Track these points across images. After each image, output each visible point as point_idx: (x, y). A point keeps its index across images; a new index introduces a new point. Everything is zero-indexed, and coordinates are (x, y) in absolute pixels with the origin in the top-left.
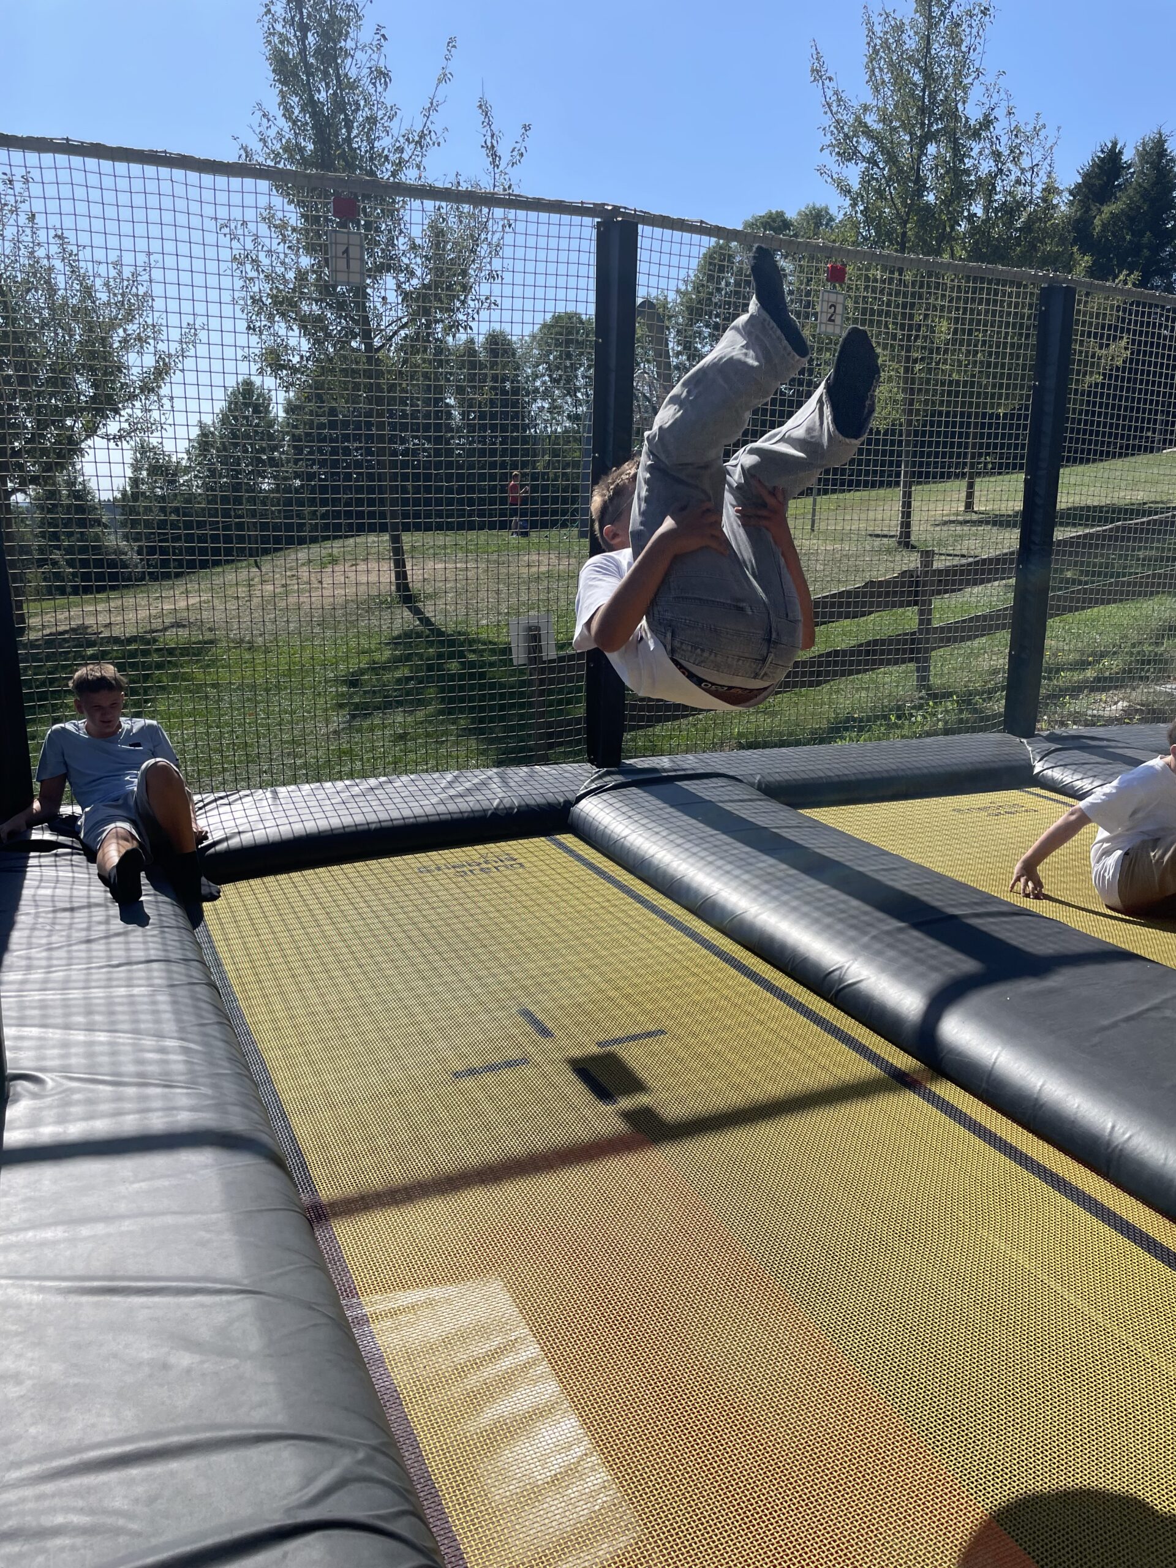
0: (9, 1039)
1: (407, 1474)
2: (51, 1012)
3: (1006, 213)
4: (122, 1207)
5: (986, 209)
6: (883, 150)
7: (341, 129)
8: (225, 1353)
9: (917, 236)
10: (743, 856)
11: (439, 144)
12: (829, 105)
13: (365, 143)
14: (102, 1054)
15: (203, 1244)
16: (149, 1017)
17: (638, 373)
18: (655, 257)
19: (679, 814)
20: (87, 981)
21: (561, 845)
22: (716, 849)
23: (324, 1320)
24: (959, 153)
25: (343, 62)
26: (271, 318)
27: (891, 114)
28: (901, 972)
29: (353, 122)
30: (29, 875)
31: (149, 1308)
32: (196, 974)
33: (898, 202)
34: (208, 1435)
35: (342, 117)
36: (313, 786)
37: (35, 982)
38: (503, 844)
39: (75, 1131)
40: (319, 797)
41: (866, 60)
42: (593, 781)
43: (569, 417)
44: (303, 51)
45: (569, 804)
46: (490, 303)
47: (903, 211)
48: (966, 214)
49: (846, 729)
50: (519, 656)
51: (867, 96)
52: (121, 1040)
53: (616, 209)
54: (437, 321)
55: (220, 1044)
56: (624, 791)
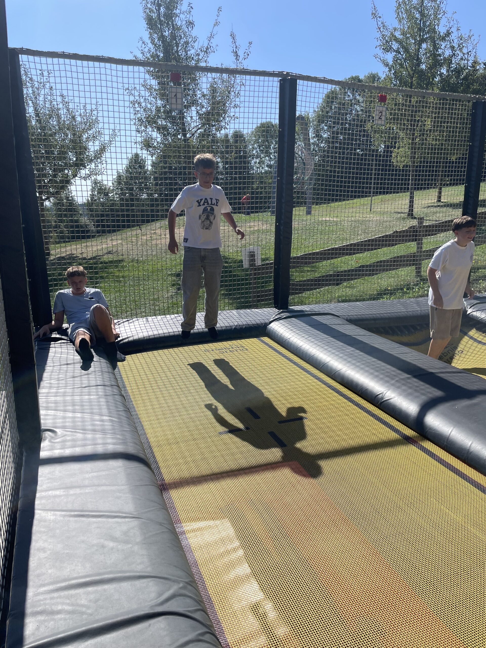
0: (42, 415)
1: (200, 594)
2: (59, 405)
3: (457, 72)
4: (87, 482)
5: (448, 71)
6: (403, 47)
7: (174, 47)
8: (126, 542)
9: (417, 83)
10: (340, 347)
11: (214, 52)
12: (379, 28)
13: (184, 53)
14: (79, 421)
15: (119, 498)
16: (97, 407)
17: (296, 146)
18: (304, 93)
19: (312, 329)
20: (73, 393)
21: (263, 342)
22: (328, 344)
23: (167, 530)
24: (436, 48)
25: (175, 19)
26: (146, 127)
27: (406, 31)
28: (408, 396)
29: (179, 44)
30: (50, 351)
31: (96, 523)
32: (116, 391)
33: (409, 69)
34: (119, 575)
35: (175, 42)
36: (162, 317)
37: (53, 393)
38: (239, 341)
39: (68, 452)
40: (164, 321)
41: (396, 9)
42: (276, 315)
43: (267, 166)
44: (159, 15)
45: (266, 325)
46: (235, 117)
47: (411, 73)
48: (439, 73)
49: (385, 294)
50: (246, 265)
51: (396, 24)
52: (86, 417)
53: (288, 73)
54: (213, 126)
55: (125, 418)
56: (289, 319)
